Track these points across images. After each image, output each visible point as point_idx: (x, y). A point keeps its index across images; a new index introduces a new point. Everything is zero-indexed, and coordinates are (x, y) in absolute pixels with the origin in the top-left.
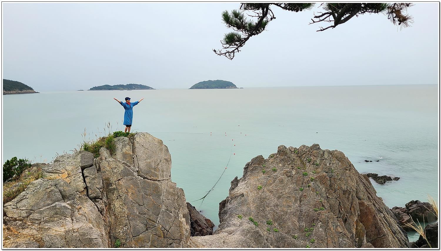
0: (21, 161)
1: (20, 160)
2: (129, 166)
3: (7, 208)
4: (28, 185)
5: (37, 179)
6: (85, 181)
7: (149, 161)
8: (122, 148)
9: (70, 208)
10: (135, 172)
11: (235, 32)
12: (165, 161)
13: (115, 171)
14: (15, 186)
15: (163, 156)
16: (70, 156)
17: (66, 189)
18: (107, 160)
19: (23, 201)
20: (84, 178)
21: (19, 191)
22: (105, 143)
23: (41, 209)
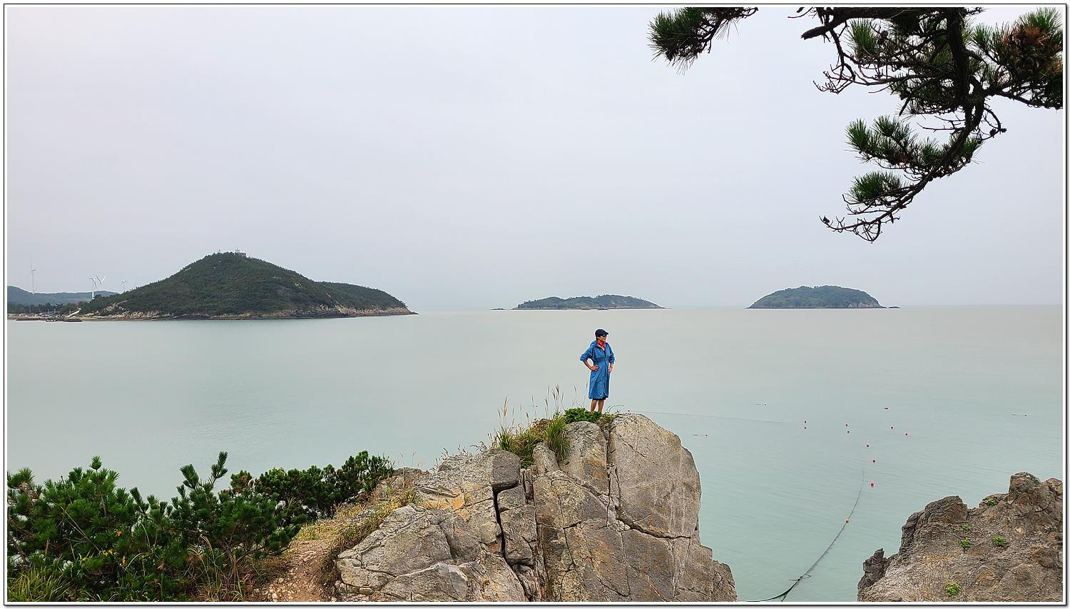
0: (375, 460)
1: (373, 457)
2: (599, 494)
3: (344, 563)
4: (386, 516)
5: (404, 504)
6: (499, 521)
7: (644, 484)
8: (584, 448)
9: (466, 579)
10: (611, 509)
11: (884, 171)
12: (684, 489)
13: (566, 502)
14: (362, 516)
15: (678, 475)
16: (471, 460)
17: (461, 533)
18: (549, 474)
19: (374, 550)
20: (498, 511)
21: (368, 529)
22: (545, 433)
23: (408, 575)
